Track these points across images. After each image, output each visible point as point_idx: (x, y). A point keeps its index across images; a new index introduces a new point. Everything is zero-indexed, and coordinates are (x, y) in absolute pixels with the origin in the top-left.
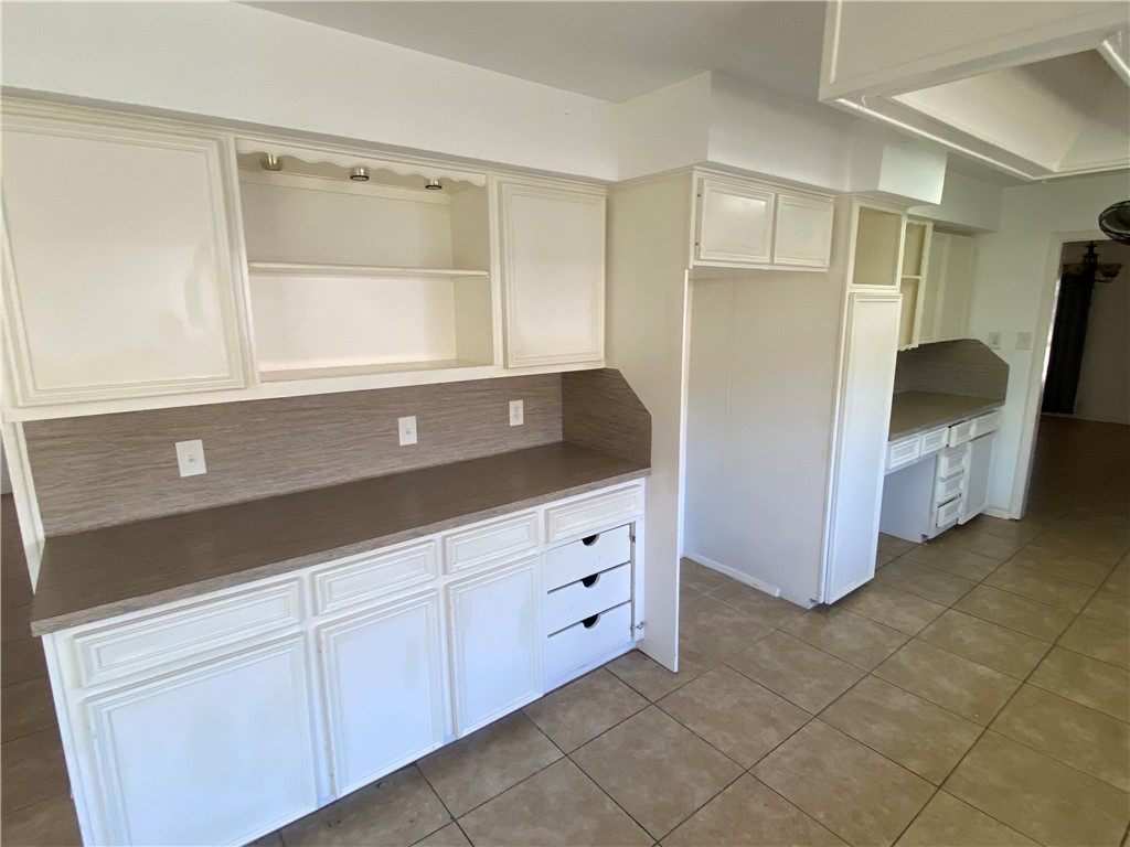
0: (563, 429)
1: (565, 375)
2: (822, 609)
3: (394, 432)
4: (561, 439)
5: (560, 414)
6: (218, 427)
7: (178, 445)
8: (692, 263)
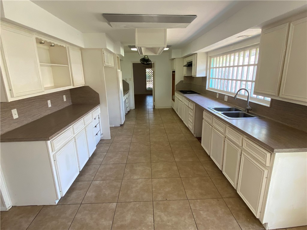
0: (72, 101)
1: (70, 89)
2: (121, 125)
3: (47, 104)
4: (72, 104)
5: (70, 98)
6: (18, 105)
7: (12, 110)
8: (104, 65)
